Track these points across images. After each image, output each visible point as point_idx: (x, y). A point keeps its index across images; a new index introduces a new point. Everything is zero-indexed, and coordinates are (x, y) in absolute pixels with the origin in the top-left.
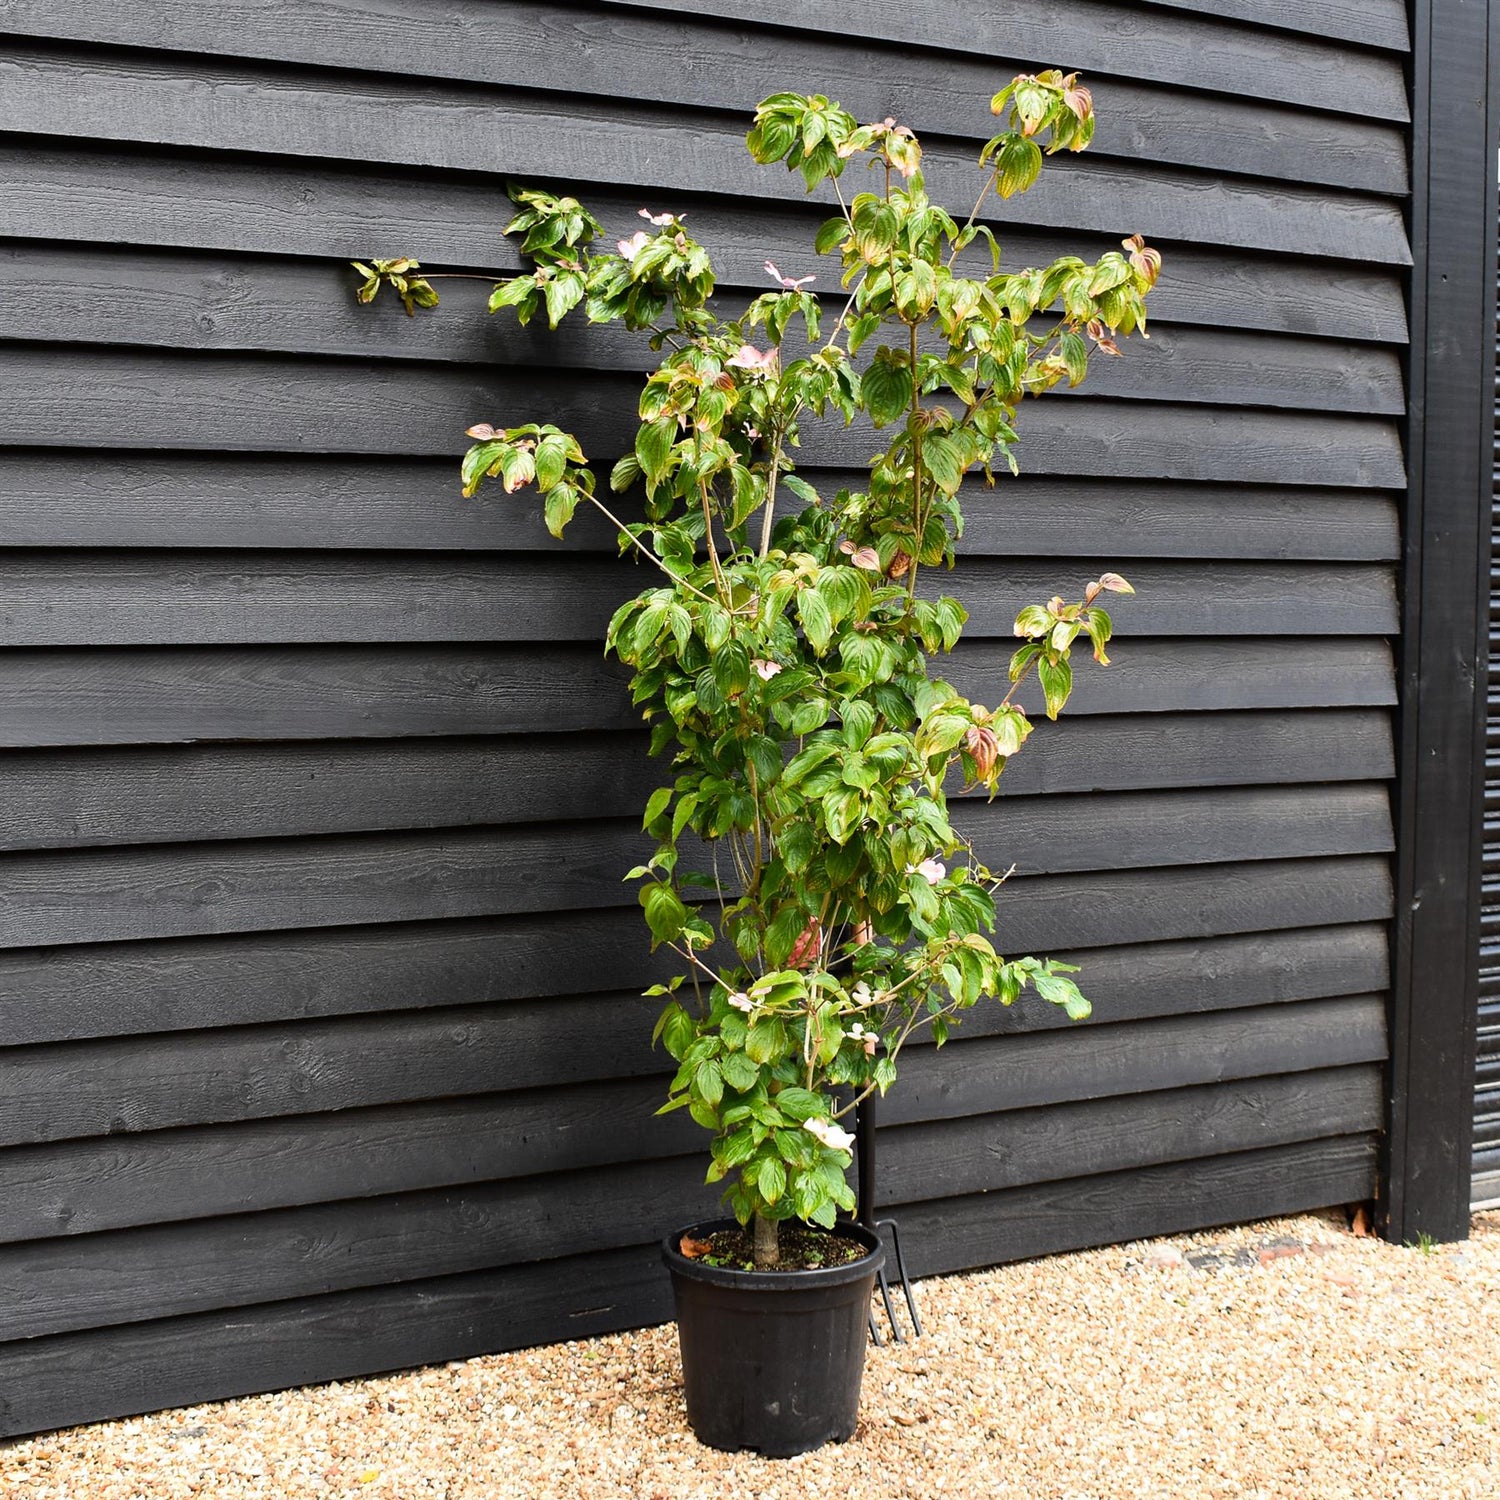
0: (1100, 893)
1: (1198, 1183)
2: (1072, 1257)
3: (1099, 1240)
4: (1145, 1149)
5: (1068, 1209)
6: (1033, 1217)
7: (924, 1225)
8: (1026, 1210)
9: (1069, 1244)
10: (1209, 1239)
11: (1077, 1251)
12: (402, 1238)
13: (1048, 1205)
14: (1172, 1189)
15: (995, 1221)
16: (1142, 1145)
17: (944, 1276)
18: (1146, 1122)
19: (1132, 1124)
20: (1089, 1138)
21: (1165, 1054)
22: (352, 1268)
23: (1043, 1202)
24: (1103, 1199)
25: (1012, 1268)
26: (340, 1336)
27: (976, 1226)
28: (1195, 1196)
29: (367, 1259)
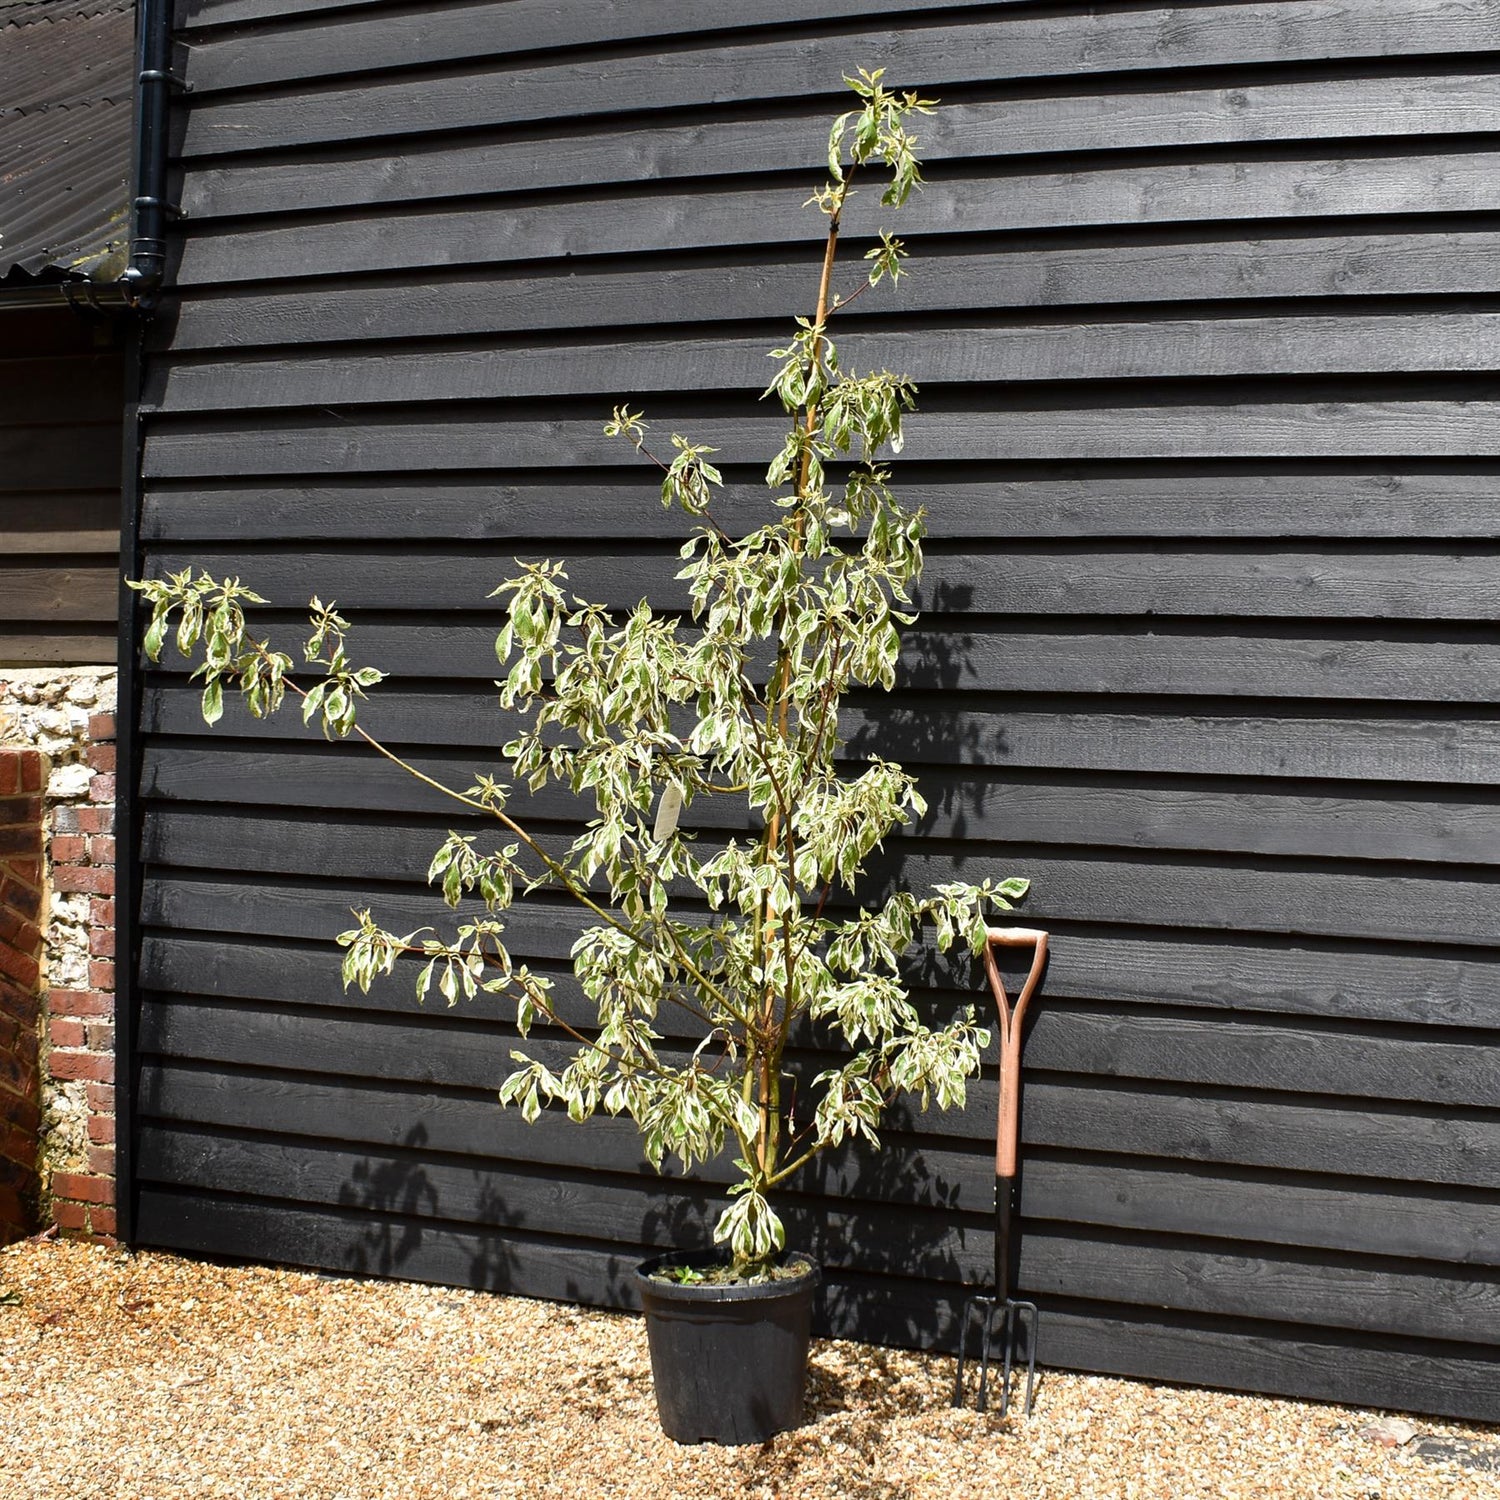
0: (1305, 1038)
1: (1448, 1367)
2: (1281, 1403)
3: (1313, 1394)
4: (1369, 1313)
5: (1277, 1352)
6: (1232, 1349)
7: (1106, 1324)
8: (1225, 1340)
9: (1276, 1388)
10: (1468, 1433)
11: (1290, 1399)
12: (624, 1208)
13: (1251, 1342)
14: (1412, 1365)
15: (1186, 1341)
16: (1363, 1308)
17: (1129, 1379)
18: (1373, 1285)
19: (1353, 1284)
20: (1296, 1286)
21: (1395, 1219)
22: (583, 1220)
23: (1247, 1338)
24: (1321, 1353)
25: (1208, 1393)
26: (580, 1270)
27: (1166, 1341)
28: (1445, 1380)
29: (598, 1218)
